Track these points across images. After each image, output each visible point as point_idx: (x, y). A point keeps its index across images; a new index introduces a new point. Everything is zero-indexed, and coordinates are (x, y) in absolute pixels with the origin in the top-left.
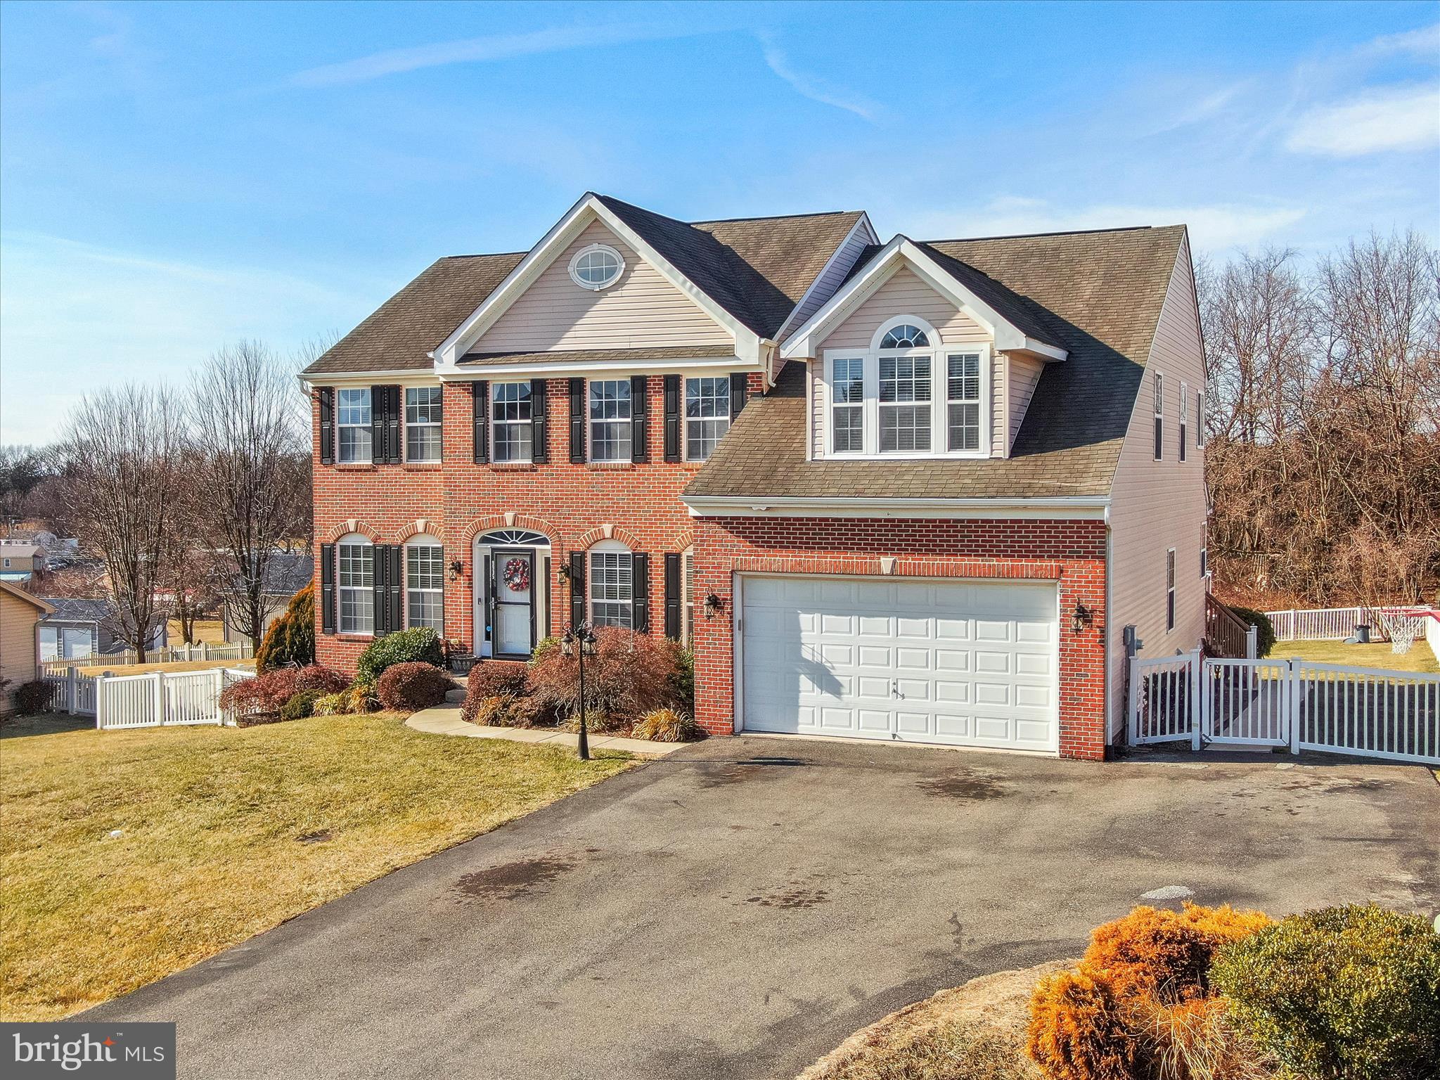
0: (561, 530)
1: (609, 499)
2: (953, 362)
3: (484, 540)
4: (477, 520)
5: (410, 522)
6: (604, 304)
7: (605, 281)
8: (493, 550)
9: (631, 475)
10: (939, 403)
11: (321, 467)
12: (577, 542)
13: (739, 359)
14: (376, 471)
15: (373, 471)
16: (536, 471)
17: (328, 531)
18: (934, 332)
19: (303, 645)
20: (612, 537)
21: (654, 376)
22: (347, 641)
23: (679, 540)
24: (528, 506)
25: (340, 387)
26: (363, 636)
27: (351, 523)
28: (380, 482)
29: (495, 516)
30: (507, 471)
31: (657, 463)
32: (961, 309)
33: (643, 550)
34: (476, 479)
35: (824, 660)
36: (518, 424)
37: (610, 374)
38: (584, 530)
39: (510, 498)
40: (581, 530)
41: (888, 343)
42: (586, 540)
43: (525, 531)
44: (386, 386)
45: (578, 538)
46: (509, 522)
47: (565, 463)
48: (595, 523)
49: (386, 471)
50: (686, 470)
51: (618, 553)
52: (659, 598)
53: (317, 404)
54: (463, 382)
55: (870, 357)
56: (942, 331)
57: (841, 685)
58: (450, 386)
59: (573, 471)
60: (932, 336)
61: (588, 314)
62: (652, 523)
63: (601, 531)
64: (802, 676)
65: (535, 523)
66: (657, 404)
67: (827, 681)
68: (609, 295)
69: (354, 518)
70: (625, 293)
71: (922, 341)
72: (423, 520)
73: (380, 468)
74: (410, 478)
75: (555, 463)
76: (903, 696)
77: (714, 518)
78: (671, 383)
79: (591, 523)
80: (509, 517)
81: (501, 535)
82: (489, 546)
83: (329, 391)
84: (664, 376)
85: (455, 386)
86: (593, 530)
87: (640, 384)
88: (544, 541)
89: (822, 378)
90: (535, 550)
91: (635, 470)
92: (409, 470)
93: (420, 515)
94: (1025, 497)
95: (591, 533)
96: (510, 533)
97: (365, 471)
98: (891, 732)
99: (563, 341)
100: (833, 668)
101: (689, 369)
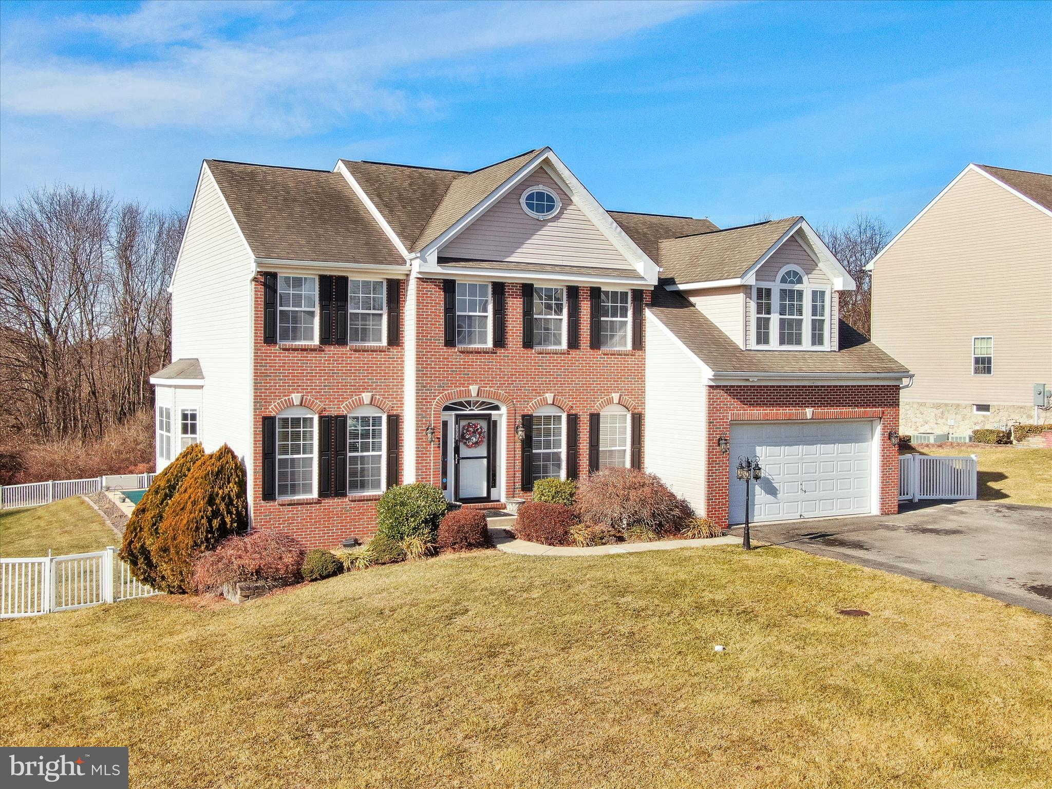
0: (514, 398)
1: (551, 375)
2: (814, 293)
3: (447, 408)
4: (446, 392)
5: (356, 395)
6: (546, 231)
7: (545, 214)
8: (457, 416)
9: (566, 358)
10: (807, 317)
11: (263, 346)
12: (526, 407)
13: (646, 280)
14: (323, 351)
15: (319, 351)
16: (496, 353)
17: (270, 406)
18: (806, 276)
19: (239, 514)
20: (553, 403)
21: (583, 287)
22: (289, 505)
23: (600, 404)
24: (488, 381)
25: (282, 274)
26: (307, 499)
27: (296, 398)
28: (326, 360)
29: (462, 388)
30: (472, 352)
31: (585, 349)
32: (819, 265)
33: (574, 412)
34: (445, 358)
35: (767, 474)
36: (476, 316)
37: (551, 283)
38: (532, 398)
39: (473, 374)
40: (530, 398)
41: (783, 280)
42: (534, 406)
43: (481, 400)
44: (335, 276)
45: (528, 404)
46: (474, 393)
47: (518, 348)
48: (540, 393)
49: (332, 350)
50: (604, 354)
51: (552, 414)
52: (585, 446)
53: (261, 288)
54: (434, 279)
55: (776, 287)
56: (810, 276)
57: (777, 490)
58: (422, 282)
59: (525, 354)
60: (805, 279)
61: (535, 237)
62: (581, 392)
63: (545, 399)
64: (757, 486)
65: (494, 394)
66: (585, 308)
67: (769, 488)
68: (549, 224)
69: (298, 392)
70: (560, 224)
71: (800, 281)
72: (371, 394)
73: (327, 348)
74: (357, 358)
75: (510, 347)
76: (805, 492)
78: (595, 293)
79: (538, 393)
80: (474, 389)
81: (461, 404)
82: (454, 413)
83: (274, 276)
84: (591, 287)
85: (428, 282)
86: (539, 398)
87: (573, 292)
88: (496, 408)
89: (750, 298)
90: (490, 415)
91: (569, 354)
92: (356, 351)
93: (365, 389)
94: (878, 373)
95: (538, 400)
96: (469, 403)
97: (312, 350)
98: (799, 514)
99: (515, 255)
100: (773, 480)
101: (608, 284)
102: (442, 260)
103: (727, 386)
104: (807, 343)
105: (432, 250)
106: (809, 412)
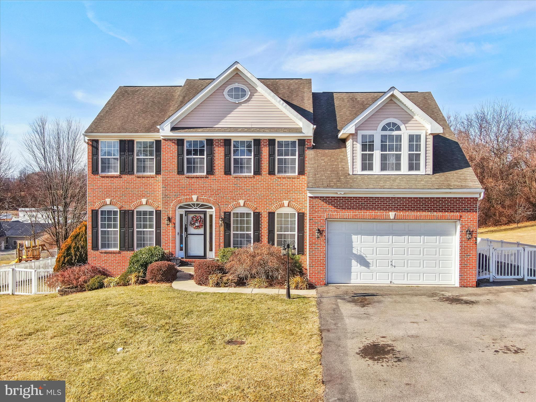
0: (219, 203)
1: (242, 190)
2: (411, 138)
3: (180, 207)
4: (179, 199)
5: (139, 200)
6: (240, 109)
7: (240, 99)
8: (186, 212)
9: (252, 180)
10: (405, 153)
11: (92, 176)
12: (227, 208)
13: (304, 133)
14: (121, 177)
15: (120, 177)
16: (208, 178)
17: (95, 204)
18: (403, 125)
19: (81, 255)
20: (244, 206)
21: (264, 139)
22: (105, 253)
23: (275, 207)
24: (203, 193)
25: (101, 140)
26: (113, 251)
27: (108, 201)
28: (123, 182)
29: (188, 197)
30: (194, 178)
31: (265, 175)
32: (414, 117)
33: (258, 211)
34: (178, 181)
35: (362, 253)
36: (198, 158)
37: (242, 138)
38: (231, 203)
39: (195, 189)
40: (229, 203)
41: (384, 129)
42: (231, 207)
43: (201, 203)
44: (127, 140)
45: (228, 206)
46: (195, 199)
47: (221, 175)
48: (236, 200)
49: (126, 177)
50: (278, 178)
51: (245, 212)
52: (265, 231)
53: (91, 147)
54: (172, 139)
55: (377, 135)
56: (406, 125)
57: (369, 263)
58: (165, 141)
59: (226, 178)
60: (402, 127)
61: (233, 113)
62: (262, 200)
63: (239, 203)
64: (353, 260)
65: (207, 200)
66: (265, 151)
67: (364, 262)
68: (242, 105)
69: (109, 198)
70: (249, 104)
71: (398, 129)
72: (146, 199)
73: (123, 176)
74: (139, 181)
75: (217, 175)
76: (395, 267)
77: (318, 197)
78: (271, 142)
79: (234, 200)
80: (195, 197)
81: (189, 205)
82: (184, 210)
83: (97, 141)
84: (268, 139)
85: (168, 141)
86: (235, 203)
87: (257, 142)
88: (211, 208)
89: (357, 142)
90: (206, 211)
91: (255, 178)
92: (138, 177)
93: (144, 197)
95: (234, 204)
96: (194, 205)
97: (116, 177)
98: (389, 281)
99: (220, 123)
100: (366, 257)
101: (279, 137)
102: (174, 129)
103: (324, 197)
104: (404, 169)
105: (167, 124)
106: (392, 215)
